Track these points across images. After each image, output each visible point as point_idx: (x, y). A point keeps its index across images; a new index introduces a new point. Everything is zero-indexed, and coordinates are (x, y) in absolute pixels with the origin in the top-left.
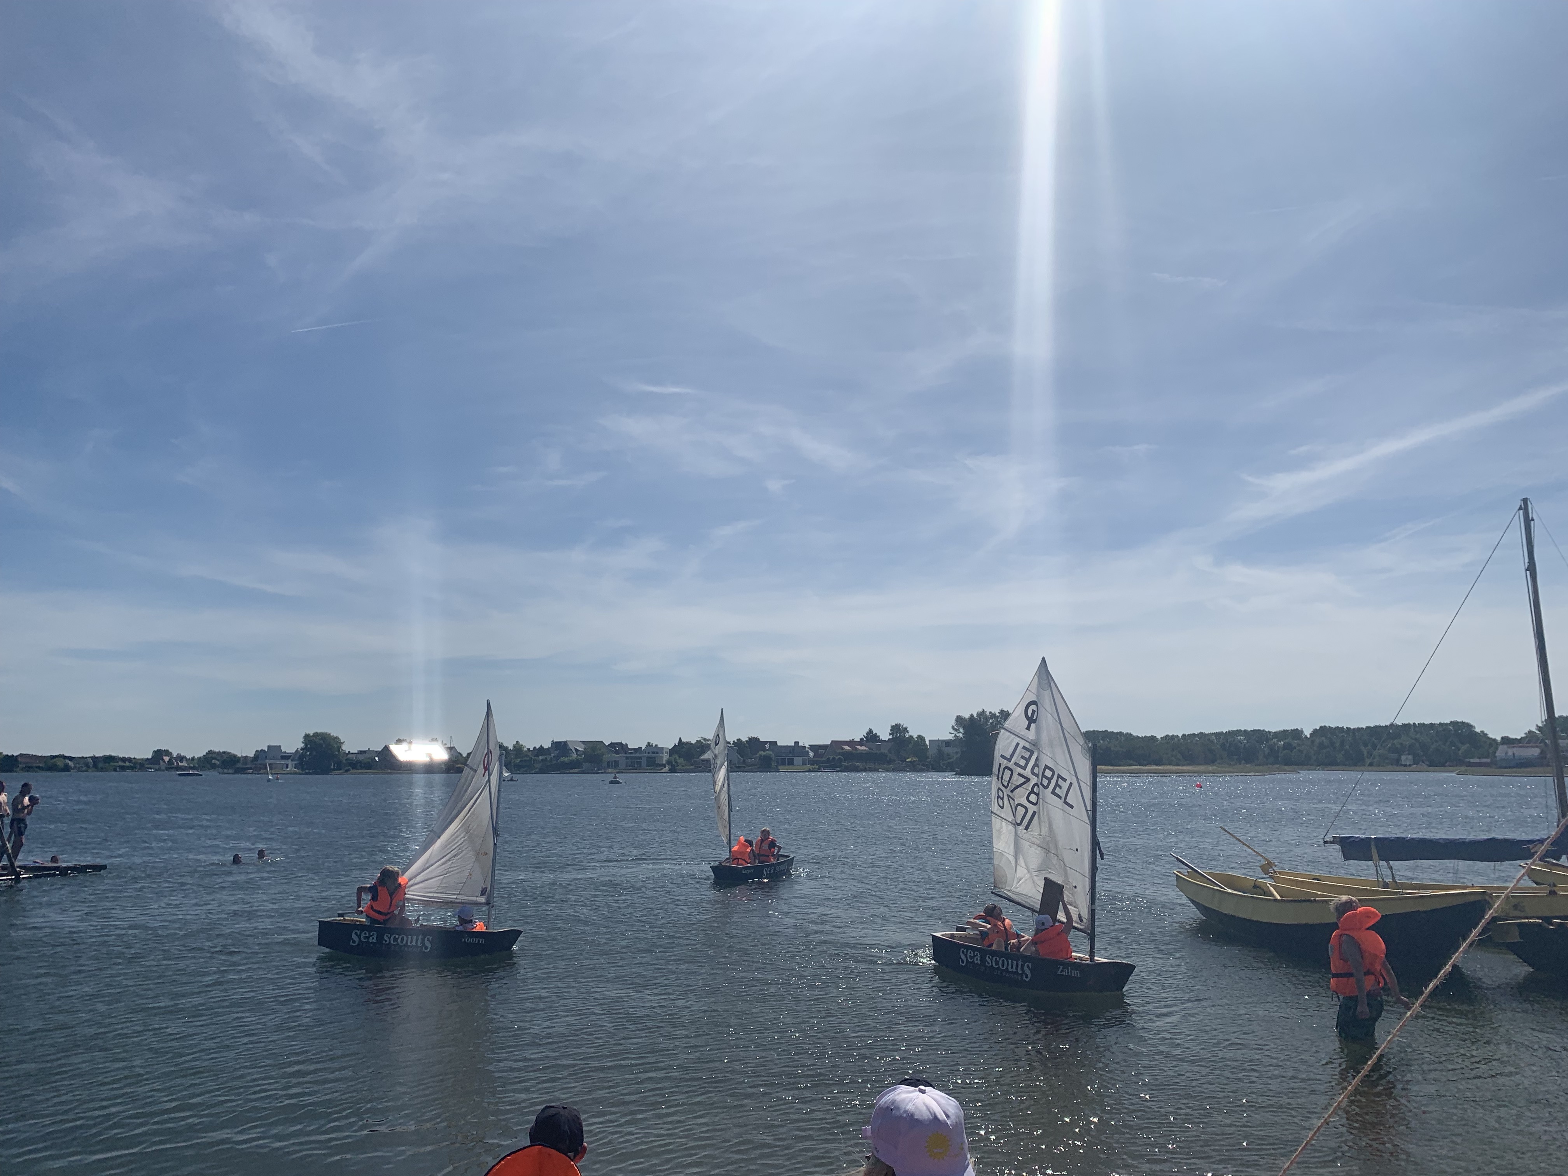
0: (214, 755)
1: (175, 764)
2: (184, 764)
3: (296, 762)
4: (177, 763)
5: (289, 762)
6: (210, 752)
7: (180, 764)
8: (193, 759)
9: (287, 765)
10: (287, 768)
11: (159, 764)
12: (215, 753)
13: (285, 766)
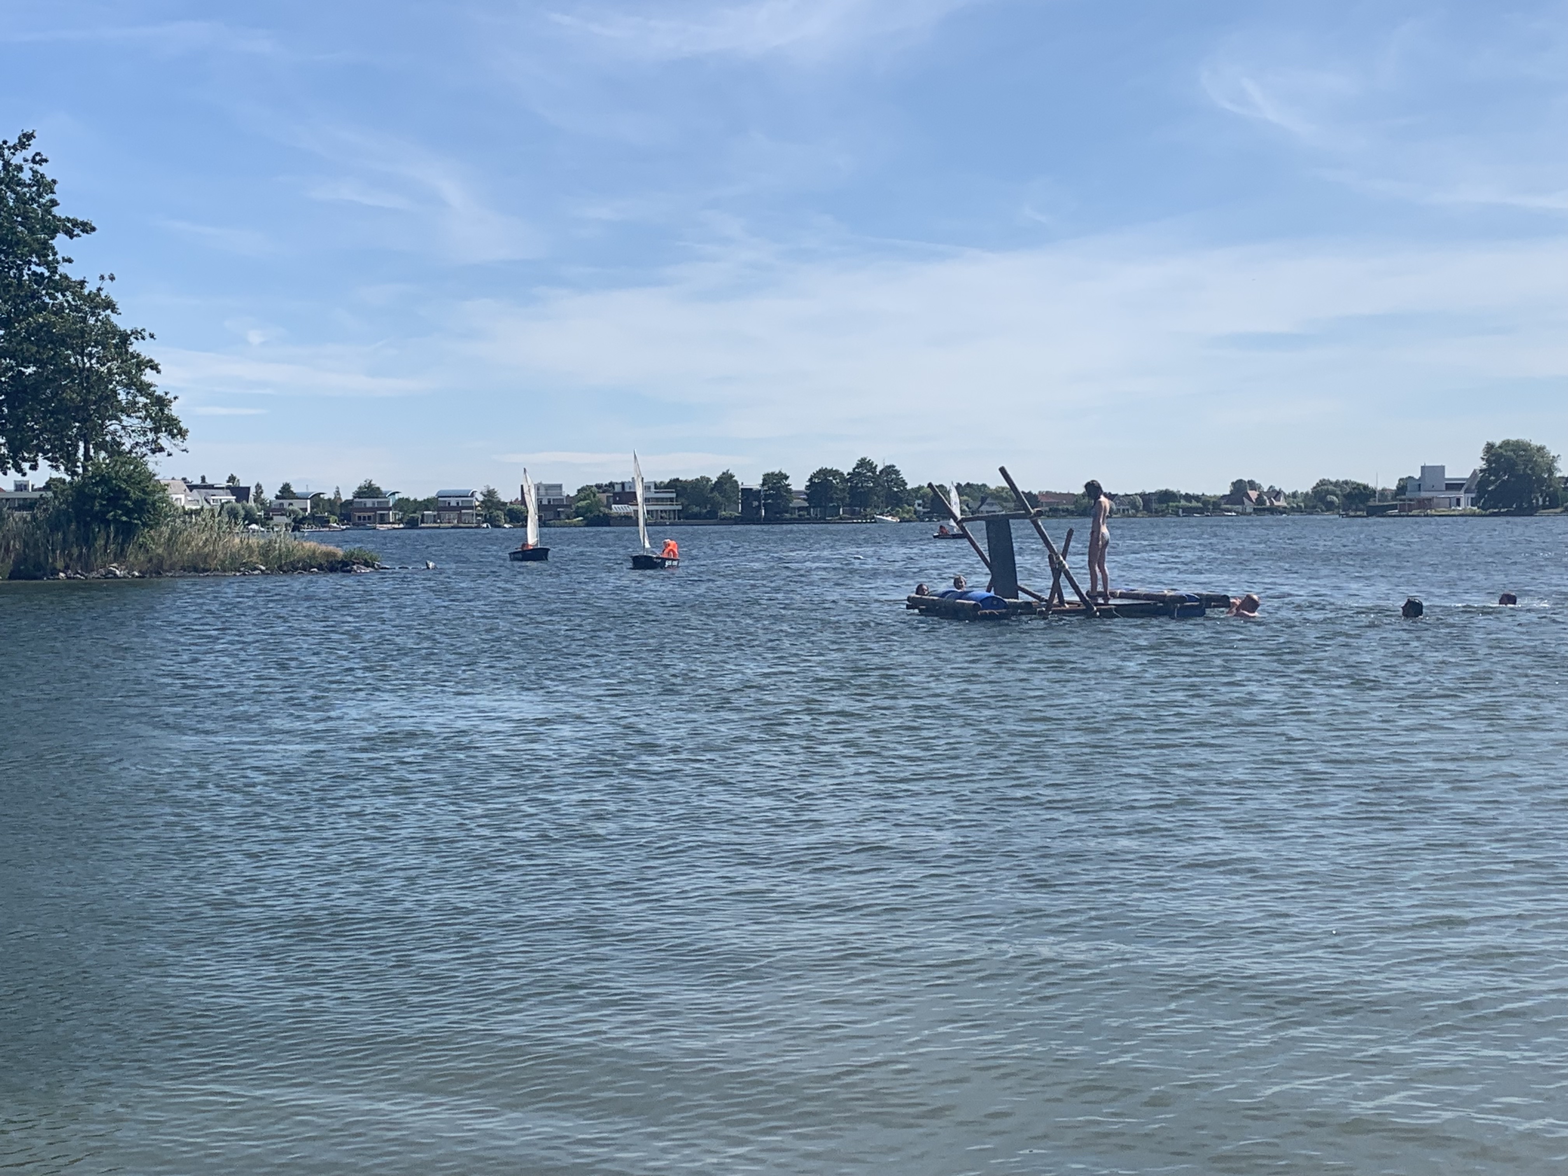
0: (1331, 487)
1: (1268, 504)
2: (1282, 503)
3: (1473, 495)
4: (1272, 503)
5: (1461, 494)
6: (1323, 483)
7: (1276, 503)
8: (1294, 495)
9: (1458, 500)
10: (1458, 504)
11: (1243, 503)
12: (1331, 483)
13: (1454, 501)
